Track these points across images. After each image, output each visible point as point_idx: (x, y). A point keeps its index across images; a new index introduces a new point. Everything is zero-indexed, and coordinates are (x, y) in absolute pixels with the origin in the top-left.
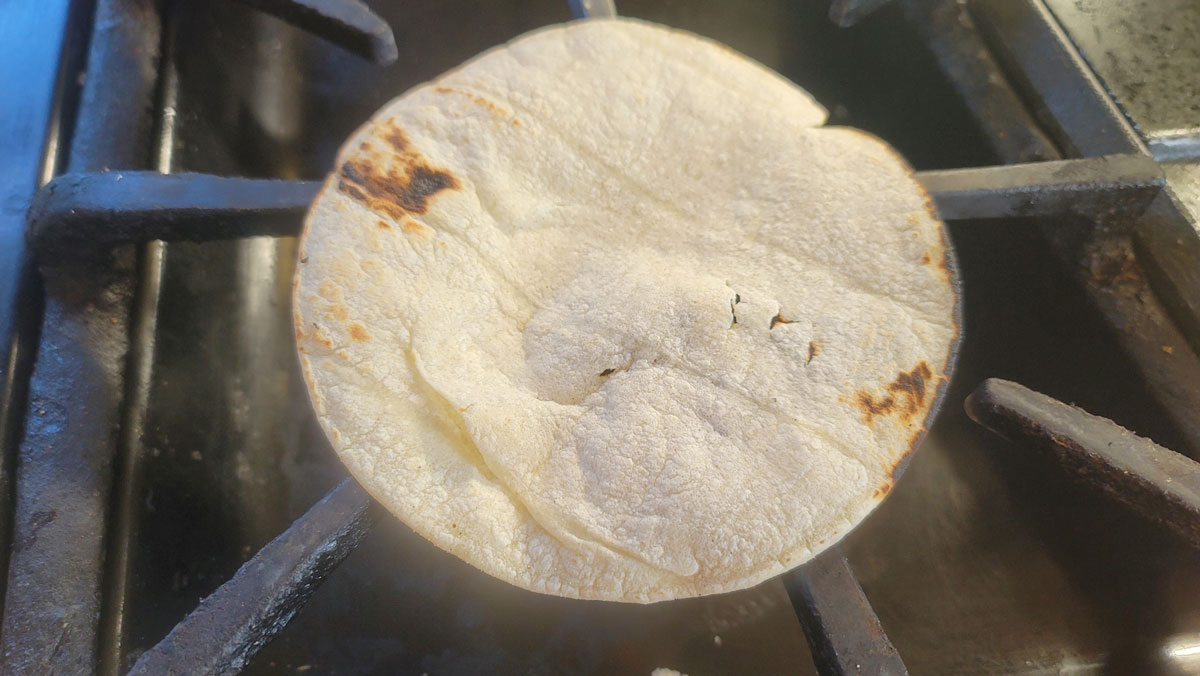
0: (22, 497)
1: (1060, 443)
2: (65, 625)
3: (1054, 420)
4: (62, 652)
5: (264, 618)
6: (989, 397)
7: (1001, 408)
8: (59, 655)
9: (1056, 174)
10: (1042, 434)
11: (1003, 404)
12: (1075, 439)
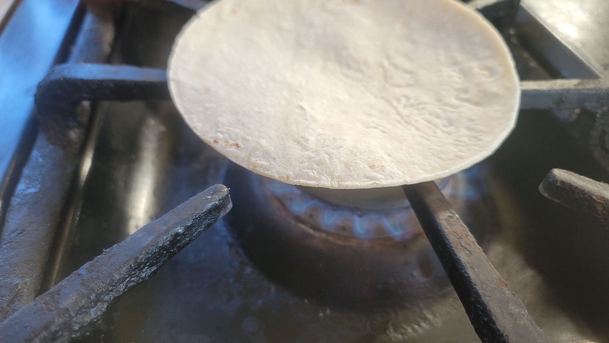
0: (8, 222)
1: (598, 200)
2: (20, 287)
3: (593, 188)
4: (15, 302)
5: (139, 261)
6: (555, 177)
7: (562, 182)
8: (13, 303)
9: (575, 85)
10: (587, 195)
11: (563, 180)
12: (606, 197)
